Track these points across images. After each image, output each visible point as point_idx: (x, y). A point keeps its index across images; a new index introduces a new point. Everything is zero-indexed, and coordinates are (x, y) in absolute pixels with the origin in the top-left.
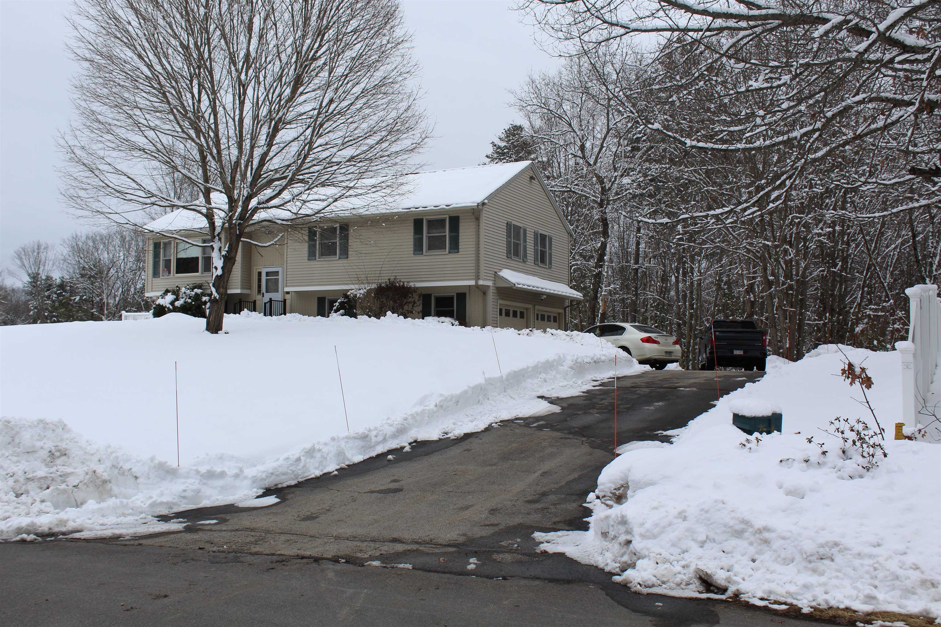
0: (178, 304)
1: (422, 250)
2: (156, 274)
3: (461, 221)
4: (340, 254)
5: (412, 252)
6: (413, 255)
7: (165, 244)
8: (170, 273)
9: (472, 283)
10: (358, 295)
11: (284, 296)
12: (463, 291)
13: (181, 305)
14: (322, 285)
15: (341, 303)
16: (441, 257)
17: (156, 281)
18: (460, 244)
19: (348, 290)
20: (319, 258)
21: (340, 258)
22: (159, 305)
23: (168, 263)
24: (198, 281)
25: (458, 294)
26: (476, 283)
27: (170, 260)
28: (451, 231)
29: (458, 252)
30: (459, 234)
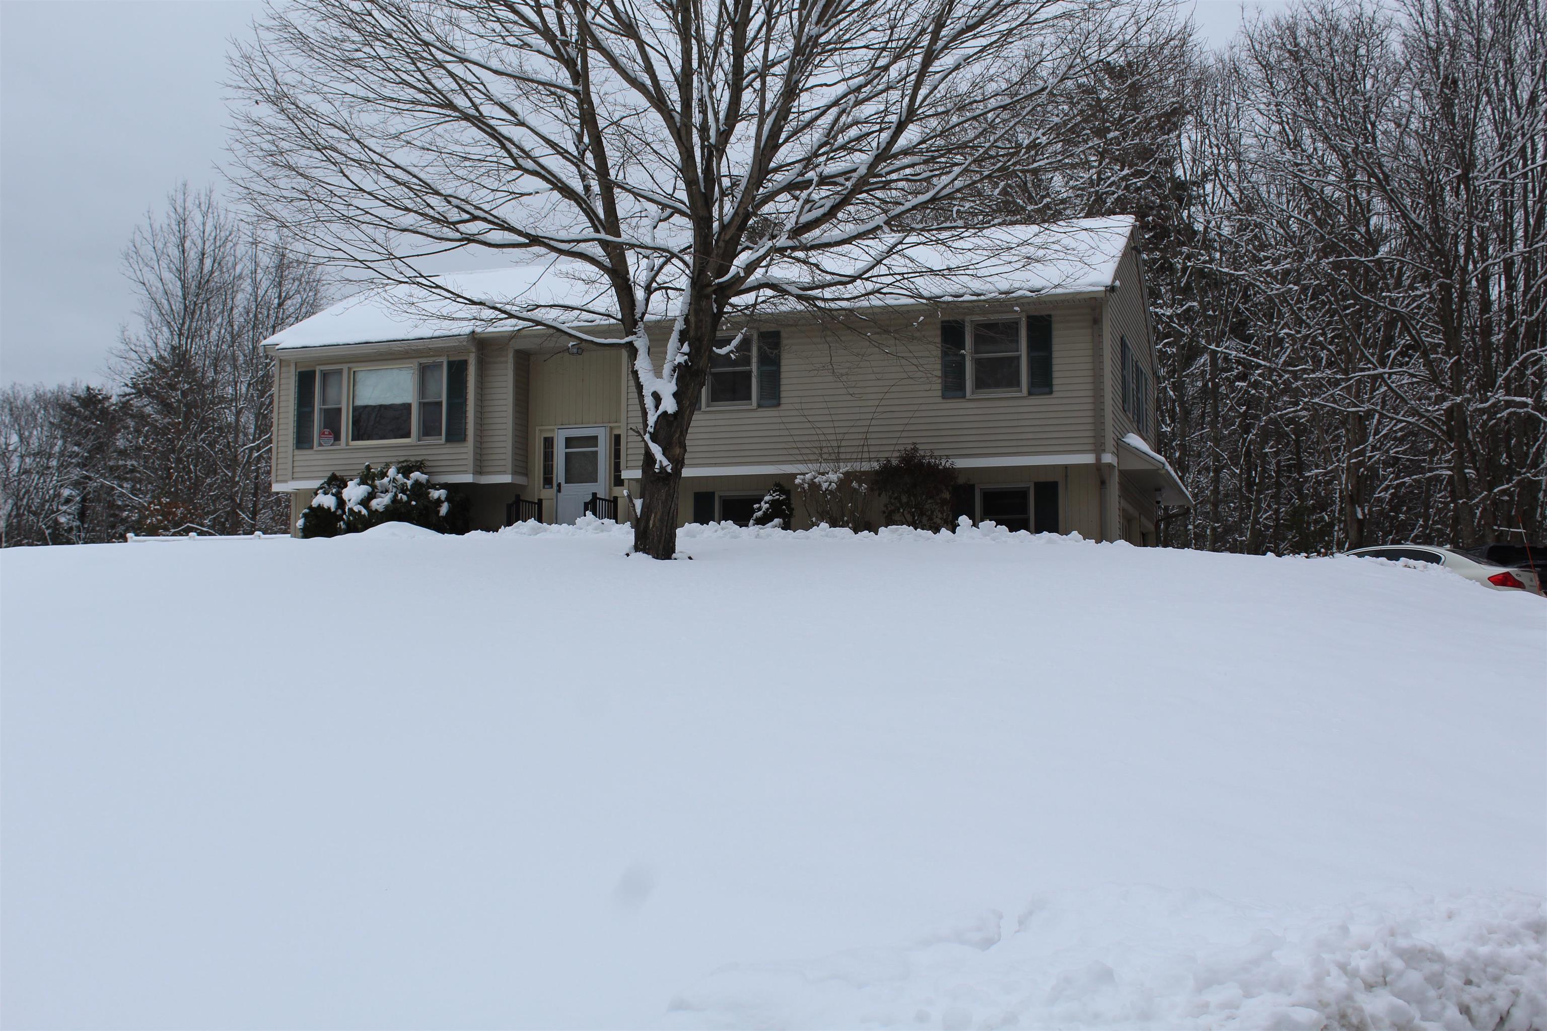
0: (376, 504)
1: (961, 387)
2: (303, 440)
3: (1055, 326)
4: (761, 397)
5: (939, 393)
6: (940, 400)
7: (325, 375)
8: (337, 438)
9: (1088, 459)
10: (825, 486)
11: (610, 489)
12: (1050, 479)
13: (387, 507)
14: (715, 465)
15: (772, 503)
16: (1011, 403)
17: (304, 456)
18: (1055, 375)
19: (794, 476)
20: (708, 406)
21: (759, 406)
22: (320, 507)
23: (332, 419)
24: (415, 455)
25: (1037, 485)
26: (1098, 459)
27: (340, 410)
28: (1031, 347)
29: (1051, 392)
30: (1051, 354)
